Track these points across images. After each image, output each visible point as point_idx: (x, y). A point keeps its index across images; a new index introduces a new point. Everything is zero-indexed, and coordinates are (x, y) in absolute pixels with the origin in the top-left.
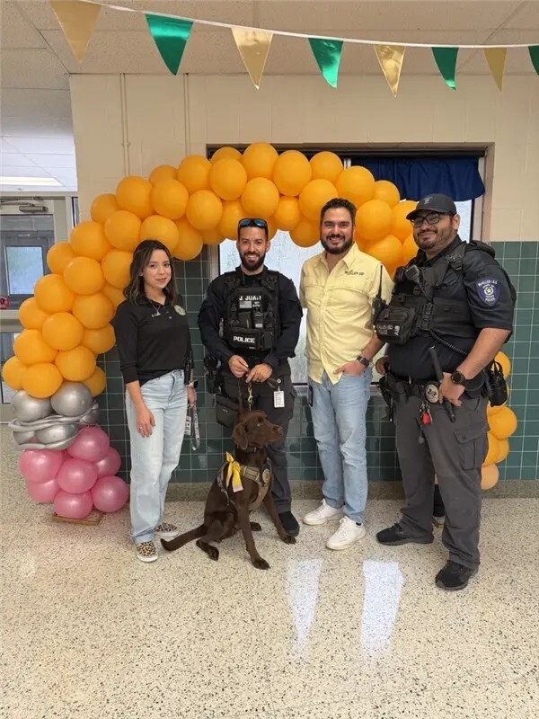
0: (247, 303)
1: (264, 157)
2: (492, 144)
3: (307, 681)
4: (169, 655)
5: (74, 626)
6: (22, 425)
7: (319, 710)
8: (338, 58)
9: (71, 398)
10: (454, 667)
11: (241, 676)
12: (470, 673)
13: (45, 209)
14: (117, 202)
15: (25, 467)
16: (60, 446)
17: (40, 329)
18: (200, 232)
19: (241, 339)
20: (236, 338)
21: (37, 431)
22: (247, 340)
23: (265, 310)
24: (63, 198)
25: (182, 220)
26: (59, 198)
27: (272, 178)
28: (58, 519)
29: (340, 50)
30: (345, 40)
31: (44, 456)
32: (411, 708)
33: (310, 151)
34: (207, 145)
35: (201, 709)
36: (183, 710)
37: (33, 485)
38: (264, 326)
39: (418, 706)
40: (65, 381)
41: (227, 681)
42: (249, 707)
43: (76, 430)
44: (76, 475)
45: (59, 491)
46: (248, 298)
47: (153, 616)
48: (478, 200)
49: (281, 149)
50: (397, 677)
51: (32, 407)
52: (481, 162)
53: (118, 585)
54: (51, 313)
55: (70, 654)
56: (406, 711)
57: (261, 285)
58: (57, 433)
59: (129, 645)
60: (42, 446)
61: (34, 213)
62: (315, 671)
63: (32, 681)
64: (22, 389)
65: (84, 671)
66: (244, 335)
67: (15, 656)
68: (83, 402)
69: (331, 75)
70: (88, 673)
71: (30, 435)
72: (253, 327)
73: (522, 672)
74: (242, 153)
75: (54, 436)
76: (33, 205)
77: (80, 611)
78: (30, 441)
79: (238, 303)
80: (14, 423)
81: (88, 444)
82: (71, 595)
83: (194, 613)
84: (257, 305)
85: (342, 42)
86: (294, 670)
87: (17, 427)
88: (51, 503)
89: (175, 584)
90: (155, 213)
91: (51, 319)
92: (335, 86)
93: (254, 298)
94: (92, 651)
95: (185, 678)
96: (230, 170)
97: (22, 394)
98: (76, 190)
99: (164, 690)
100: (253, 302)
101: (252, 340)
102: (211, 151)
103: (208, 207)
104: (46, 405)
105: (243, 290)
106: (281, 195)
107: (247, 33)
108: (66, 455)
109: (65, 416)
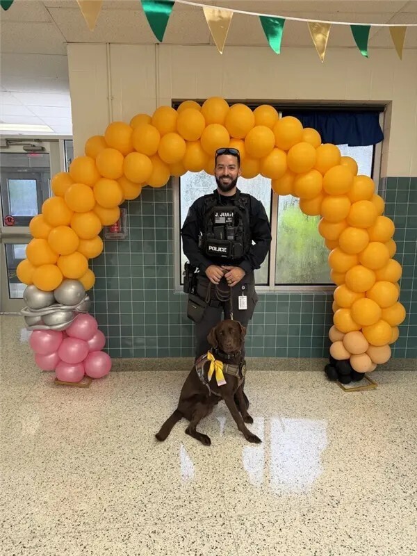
0: (222, 218)
1: (220, 108)
2: (391, 101)
3: (252, 497)
4: (148, 479)
5: (76, 458)
6: (32, 312)
7: (261, 517)
8: (280, 31)
9: (70, 291)
10: (360, 488)
11: (203, 494)
12: (372, 492)
13: (43, 149)
14: (105, 142)
15: (34, 343)
16: (61, 328)
17: (46, 239)
18: (168, 166)
19: (216, 249)
20: (211, 247)
21: (43, 316)
22: (220, 249)
23: (236, 226)
24: (57, 141)
25: (155, 156)
26: (54, 141)
27: (224, 125)
28: (59, 383)
29: (282, 25)
30: (287, 18)
31: (48, 335)
32: (329, 515)
33: (253, 105)
34: (172, 100)
35: (175, 516)
36: (161, 516)
37: (39, 356)
38: (235, 238)
39: (334, 515)
40: (65, 279)
41: (192, 497)
42: (210, 515)
43: (74, 316)
44: (74, 349)
45: (59, 362)
46: (222, 215)
47: (135, 452)
48: (378, 145)
49: (231, 103)
50: (318, 494)
51: (40, 297)
52: (381, 116)
53: (107, 429)
54: (54, 226)
55: (74, 478)
56: (326, 518)
57: (233, 204)
58: (59, 317)
59: (118, 472)
60: (47, 328)
61: (34, 152)
62: (258, 490)
63: (48, 496)
64: (33, 284)
65: (86, 489)
66: (218, 245)
67: (34, 479)
68: (79, 294)
69: (275, 44)
70: (88, 491)
71: (38, 319)
72: (226, 238)
73: (409, 492)
74: (201, 106)
75: (57, 320)
76: (34, 146)
77: (80, 448)
78: (38, 323)
79: (214, 219)
80: (25, 310)
81: (84, 325)
82: (72, 437)
83: (165, 450)
84: (230, 220)
85: (284, 20)
86: (241, 490)
87: (27, 313)
88: (53, 371)
89: (150, 430)
90: (134, 150)
91: (55, 231)
92: (278, 52)
93: (228, 215)
94: (91, 475)
95: (161, 495)
96: (193, 118)
97: (32, 288)
98: (72, 134)
99: (146, 502)
100: (226, 218)
101: (224, 250)
102: (176, 104)
103: (175, 145)
104: (49, 296)
105: (219, 208)
106: (231, 138)
107: (214, 11)
108: (65, 334)
109: (64, 305)
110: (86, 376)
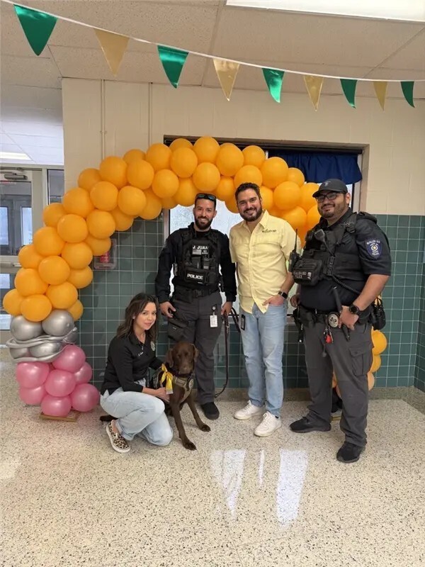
0: (199, 250)
1: (211, 148)
2: (368, 145)
3: (255, 526)
4: (149, 512)
5: (73, 494)
6: (17, 343)
7: (267, 545)
8: (279, 81)
9: (60, 321)
10: (358, 513)
11: (207, 524)
12: (369, 516)
13: (25, 177)
14: (100, 176)
15: (20, 376)
16: (49, 359)
17: (36, 269)
18: (160, 199)
19: (193, 276)
20: (189, 275)
21: (29, 348)
22: (197, 277)
23: (211, 257)
24: (41, 170)
25: (149, 191)
26: (37, 170)
27: (215, 163)
28: (45, 417)
29: (282, 77)
30: (286, 71)
31: (36, 367)
32: (333, 540)
33: (242, 144)
34: (164, 136)
35: (181, 547)
36: (168, 548)
37: (24, 390)
38: (210, 268)
39: (337, 539)
40: (54, 309)
41: (197, 528)
42: (217, 545)
43: (61, 348)
44: (61, 381)
45: (46, 395)
46: (199, 247)
47: (133, 485)
48: (357, 185)
49: (221, 141)
50: (319, 521)
51: (28, 328)
52: (359, 157)
53: (101, 464)
54: (45, 256)
55: (73, 514)
56: (329, 543)
57: (208, 239)
58: (47, 348)
59: (118, 506)
60: (35, 359)
61: (15, 180)
62: (260, 519)
63: (48, 533)
64: (20, 314)
65: (87, 525)
66: (195, 273)
67: (30, 516)
68: (68, 325)
69: (276, 93)
70: (90, 527)
71: (24, 351)
72: (202, 267)
73: (405, 514)
74: (193, 143)
75: (45, 351)
76: (16, 174)
77: (75, 484)
78: (24, 356)
79: (191, 250)
80: (11, 342)
81: (72, 356)
82: (66, 472)
83: (163, 482)
84: (205, 253)
85: (283, 72)
86: (245, 519)
87: (14, 345)
88: (39, 405)
89: (145, 463)
90: (128, 184)
91: (45, 261)
92: (279, 101)
93: (204, 248)
94: (90, 511)
95: (166, 527)
96: (186, 156)
97: (19, 318)
99: (151, 535)
100: (202, 250)
101: (201, 277)
102: (168, 141)
103: (169, 181)
104: (37, 327)
105: (196, 241)
106: (221, 175)
107: (222, 63)
108: (52, 366)
109: (53, 336)
110: (72, 410)
